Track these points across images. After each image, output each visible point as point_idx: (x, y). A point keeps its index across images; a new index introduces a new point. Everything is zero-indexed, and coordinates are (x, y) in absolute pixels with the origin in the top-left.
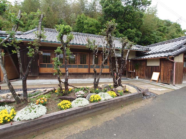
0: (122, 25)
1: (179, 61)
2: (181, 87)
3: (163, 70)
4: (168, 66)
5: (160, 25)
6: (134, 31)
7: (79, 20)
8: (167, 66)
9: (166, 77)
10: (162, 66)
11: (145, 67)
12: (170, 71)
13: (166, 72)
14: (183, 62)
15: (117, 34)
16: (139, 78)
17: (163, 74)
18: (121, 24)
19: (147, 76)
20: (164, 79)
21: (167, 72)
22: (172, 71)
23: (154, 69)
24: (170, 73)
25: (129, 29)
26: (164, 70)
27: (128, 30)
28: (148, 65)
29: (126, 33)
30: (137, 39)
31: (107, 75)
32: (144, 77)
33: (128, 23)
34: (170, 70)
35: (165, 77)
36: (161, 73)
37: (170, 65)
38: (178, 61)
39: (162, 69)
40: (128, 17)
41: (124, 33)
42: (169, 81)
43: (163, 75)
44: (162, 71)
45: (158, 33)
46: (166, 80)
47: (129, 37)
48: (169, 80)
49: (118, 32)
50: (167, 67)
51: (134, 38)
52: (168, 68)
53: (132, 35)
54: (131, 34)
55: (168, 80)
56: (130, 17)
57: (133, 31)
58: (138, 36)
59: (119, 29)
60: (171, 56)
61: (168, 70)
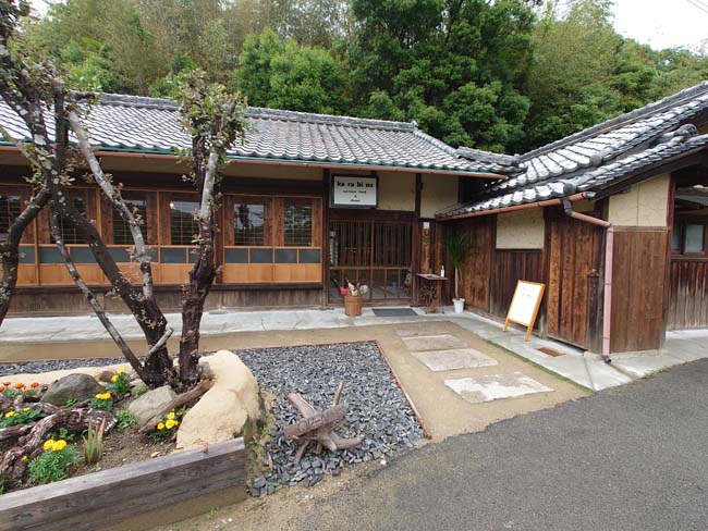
0: (436, 70)
1: (643, 223)
2: (641, 372)
3: (558, 272)
4: (578, 253)
5: (624, 64)
6: (489, 91)
7: (253, 58)
8: (572, 251)
9: (570, 308)
10: (555, 253)
11: (488, 256)
12: (585, 276)
13: (571, 282)
14: (663, 223)
15: (411, 107)
16: (466, 307)
17: (557, 294)
18: (435, 64)
19: (495, 301)
20: (559, 320)
21: (574, 284)
22: (596, 280)
23: (521, 264)
24: (585, 287)
25: (467, 85)
26: (561, 271)
27: (462, 88)
28: (501, 244)
29: (456, 101)
30: (503, 126)
31: (312, 294)
32: (485, 303)
33: (463, 59)
34: (585, 273)
35: (566, 309)
36: (552, 286)
37: (589, 248)
38: (632, 223)
39: (552, 266)
40: (461, 29)
41: (447, 102)
42: (582, 333)
43: (557, 299)
44: (552, 276)
45: (608, 97)
46: (569, 325)
47: (469, 122)
48: (585, 326)
49: (418, 102)
50: (575, 253)
51: (492, 123)
52: (578, 261)
53: (481, 111)
54: (477, 105)
55: (578, 330)
56: (473, 32)
57: (484, 91)
58: (511, 117)
59: (422, 89)
60: (578, 191)
61: (580, 270)
